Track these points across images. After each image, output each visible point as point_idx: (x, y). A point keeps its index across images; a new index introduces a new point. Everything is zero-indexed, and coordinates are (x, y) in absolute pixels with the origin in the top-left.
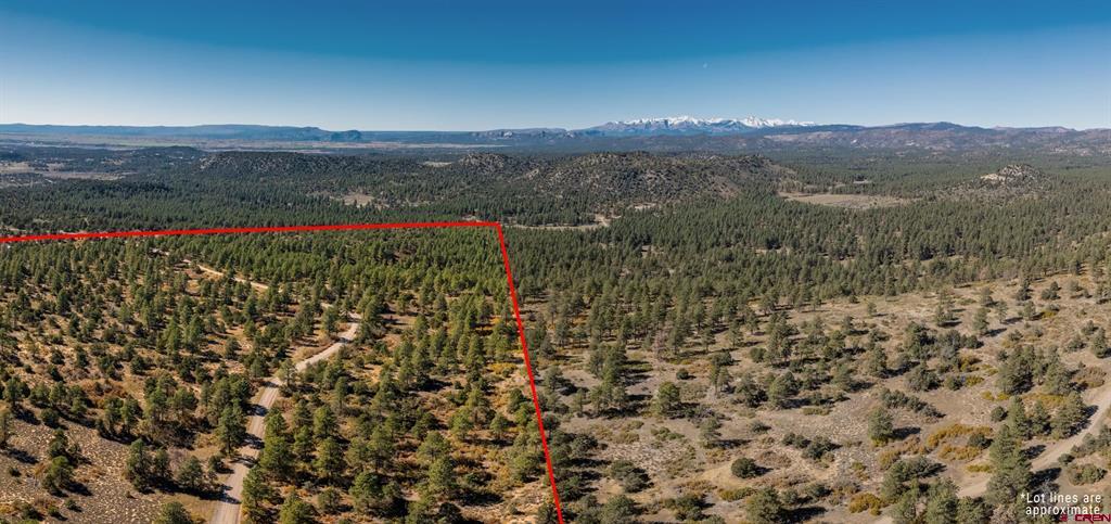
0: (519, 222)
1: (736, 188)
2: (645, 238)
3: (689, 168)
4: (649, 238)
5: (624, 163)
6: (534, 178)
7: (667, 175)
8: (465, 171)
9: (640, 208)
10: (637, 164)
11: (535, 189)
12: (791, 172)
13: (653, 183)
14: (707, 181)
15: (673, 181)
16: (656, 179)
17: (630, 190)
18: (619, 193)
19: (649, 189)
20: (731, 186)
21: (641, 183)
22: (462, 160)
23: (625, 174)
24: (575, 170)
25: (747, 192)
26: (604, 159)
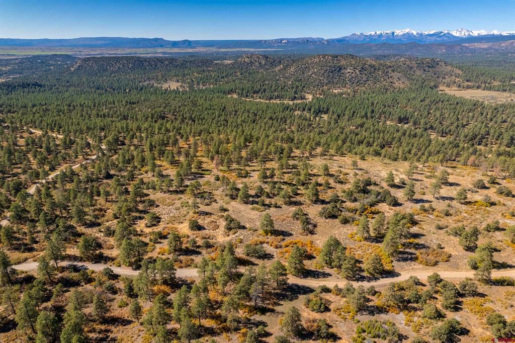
0: (260, 98)
1: (406, 82)
2: (325, 109)
3: (377, 67)
5: (335, 62)
6: (279, 71)
7: (360, 71)
9: (337, 91)
10: (343, 62)
11: (277, 77)
13: (350, 75)
14: (388, 76)
15: (364, 75)
16: (353, 73)
17: (334, 80)
18: (326, 82)
19: (347, 80)
20: (403, 80)
21: (342, 75)
22: (240, 59)
23: (333, 69)
24: (303, 66)
25: (414, 84)
26: (322, 59)
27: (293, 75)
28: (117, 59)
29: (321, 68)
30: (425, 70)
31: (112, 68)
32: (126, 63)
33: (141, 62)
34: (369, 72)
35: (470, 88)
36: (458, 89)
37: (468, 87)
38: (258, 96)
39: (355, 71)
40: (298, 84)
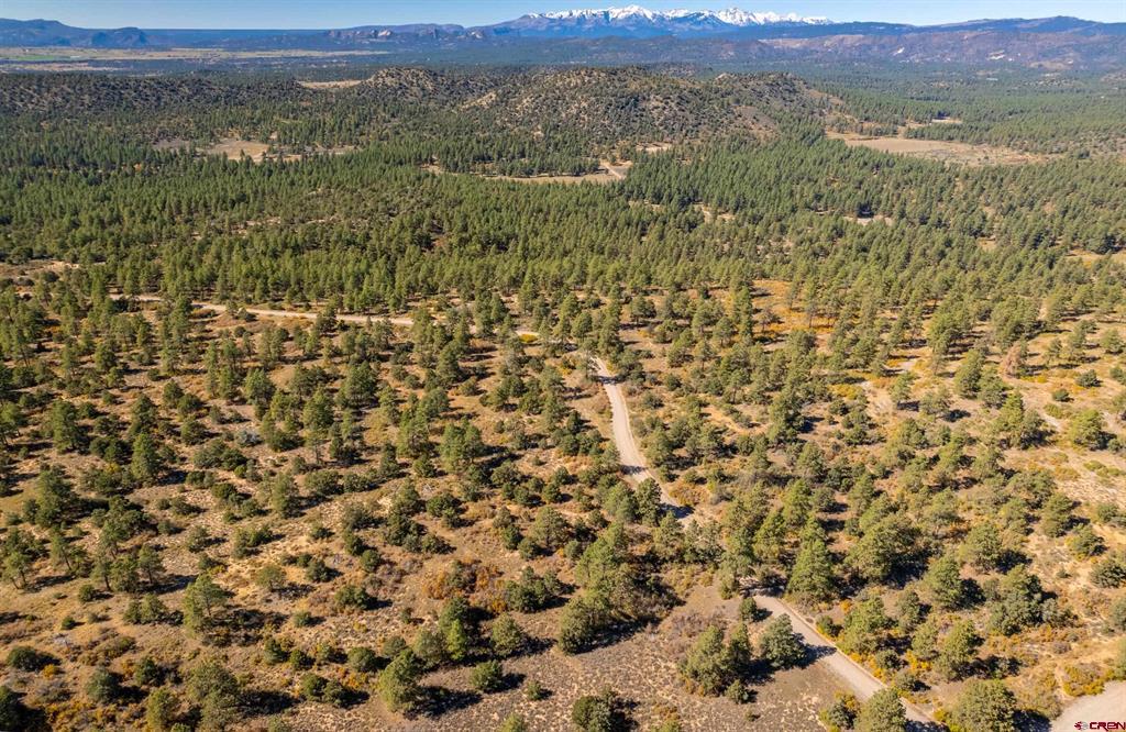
1: (771, 125)
3: (705, 94)
4: (696, 193)
5: (618, 85)
6: (491, 106)
7: (678, 103)
8: (379, 94)
9: (652, 149)
10: (633, 86)
12: (835, 100)
13: (660, 114)
14: (733, 113)
15: (687, 112)
16: (664, 108)
17: (633, 124)
18: (619, 129)
19: (657, 123)
20: (764, 120)
21: (644, 114)
22: (371, 80)
23: (623, 100)
24: (550, 95)
25: (788, 130)
26: (587, 79)
27: (533, 115)
28: (42, 81)
29: (597, 100)
30: (784, 99)
31: (30, 106)
32: (69, 90)
33: (114, 88)
34: (697, 105)
35: (881, 134)
36: (862, 137)
37: (879, 133)
38: (494, 169)
39: (667, 103)
40: (559, 136)
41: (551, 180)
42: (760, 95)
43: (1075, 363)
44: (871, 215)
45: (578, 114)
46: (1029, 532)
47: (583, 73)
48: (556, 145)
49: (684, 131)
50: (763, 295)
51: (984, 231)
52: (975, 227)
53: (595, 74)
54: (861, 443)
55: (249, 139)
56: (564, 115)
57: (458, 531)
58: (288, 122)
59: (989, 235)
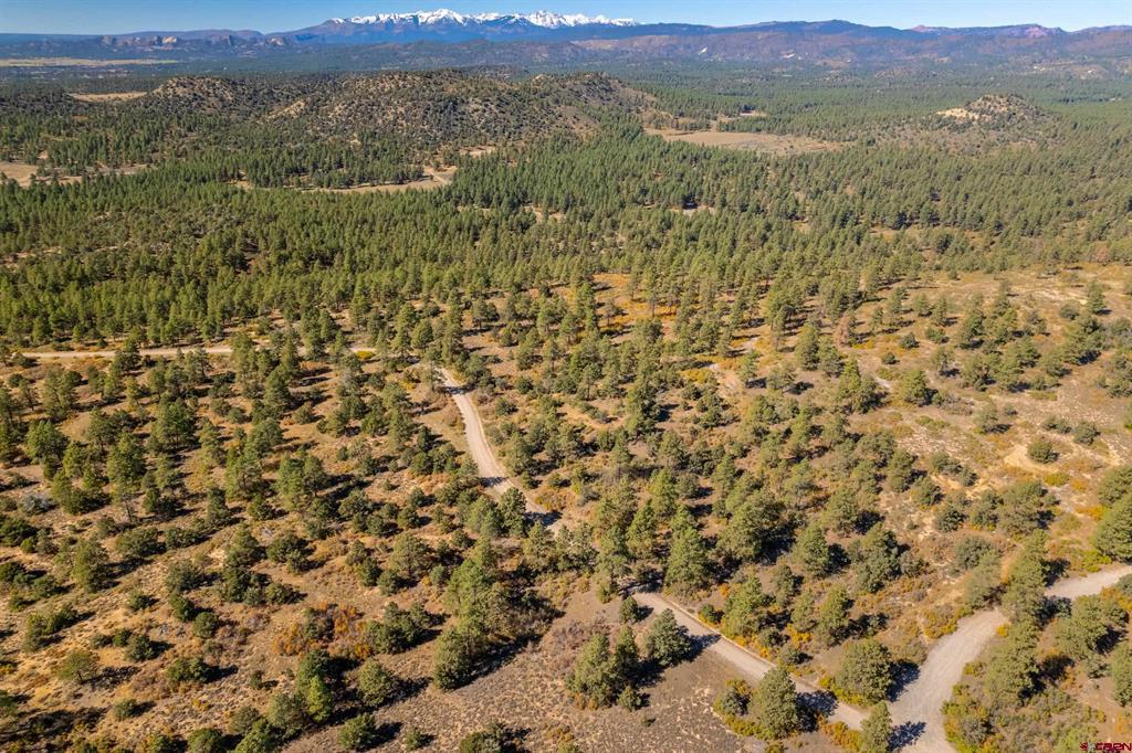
1: (591, 123)
4: (525, 195)
7: (498, 105)
9: (476, 153)
10: (451, 90)
12: (650, 98)
13: (480, 117)
14: (553, 113)
15: (508, 114)
16: (485, 111)
17: (454, 129)
18: (439, 134)
19: (479, 126)
20: (584, 119)
21: (465, 117)
22: (160, 90)
24: (364, 101)
25: (608, 128)
26: (401, 83)
27: (347, 123)
29: (414, 105)
30: (602, 98)
34: (519, 107)
35: (696, 128)
36: (679, 132)
37: (694, 128)
38: (310, 181)
39: (486, 106)
40: (378, 144)
41: (374, 190)
42: (578, 94)
43: (895, 327)
44: (695, 206)
45: (395, 120)
46: (879, 490)
47: (396, 77)
48: (375, 153)
49: (507, 134)
50: (604, 289)
51: (798, 214)
52: (790, 211)
53: (409, 77)
54: (717, 425)
55: (11, 160)
56: (380, 121)
57: (307, 575)
58: (60, 139)
59: (804, 218)
